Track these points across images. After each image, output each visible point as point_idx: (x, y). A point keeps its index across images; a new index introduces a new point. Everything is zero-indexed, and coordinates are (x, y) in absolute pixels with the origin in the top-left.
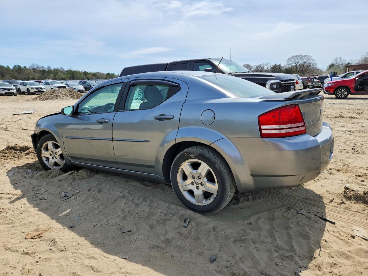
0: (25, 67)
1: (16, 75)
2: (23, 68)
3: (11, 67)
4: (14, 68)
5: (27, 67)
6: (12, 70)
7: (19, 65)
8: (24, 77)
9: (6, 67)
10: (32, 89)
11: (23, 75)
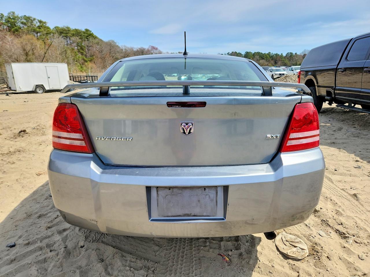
0: (296, 54)
1: (287, 62)
2: (294, 55)
3: (284, 55)
4: (286, 55)
5: (298, 54)
6: (285, 57)
7: (291, 52)
8: (293, 63)
9: (280, 54)
10: (275, 75)
11: (293, 61)
